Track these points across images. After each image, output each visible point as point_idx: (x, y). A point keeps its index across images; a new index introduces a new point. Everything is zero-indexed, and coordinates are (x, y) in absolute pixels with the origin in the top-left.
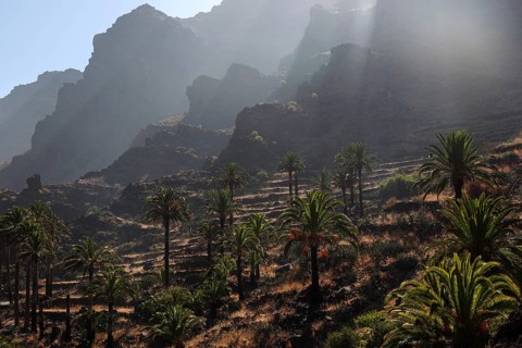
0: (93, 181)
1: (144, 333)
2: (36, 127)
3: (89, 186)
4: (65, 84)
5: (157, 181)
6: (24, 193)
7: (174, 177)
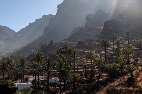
0: (66, 41)
1: (106, 75)
2: (45, 29)
3: (65, 43)
4: (51, 18)
5: (86, 40)
6: (49, 45)
7: (90, 39)
